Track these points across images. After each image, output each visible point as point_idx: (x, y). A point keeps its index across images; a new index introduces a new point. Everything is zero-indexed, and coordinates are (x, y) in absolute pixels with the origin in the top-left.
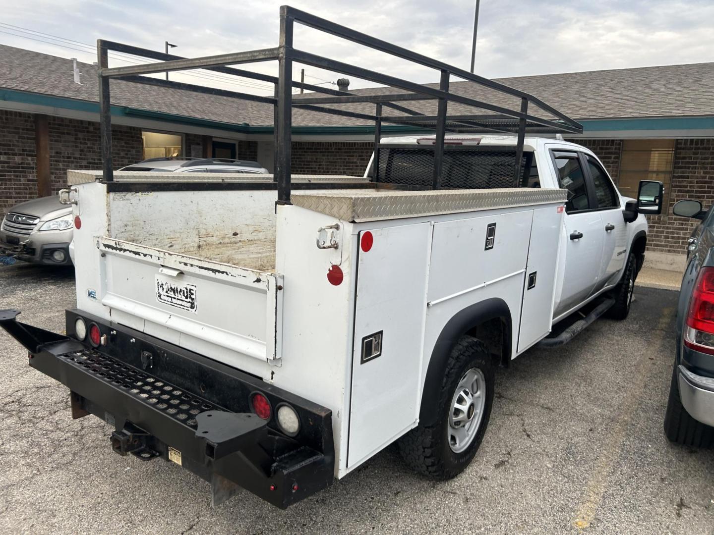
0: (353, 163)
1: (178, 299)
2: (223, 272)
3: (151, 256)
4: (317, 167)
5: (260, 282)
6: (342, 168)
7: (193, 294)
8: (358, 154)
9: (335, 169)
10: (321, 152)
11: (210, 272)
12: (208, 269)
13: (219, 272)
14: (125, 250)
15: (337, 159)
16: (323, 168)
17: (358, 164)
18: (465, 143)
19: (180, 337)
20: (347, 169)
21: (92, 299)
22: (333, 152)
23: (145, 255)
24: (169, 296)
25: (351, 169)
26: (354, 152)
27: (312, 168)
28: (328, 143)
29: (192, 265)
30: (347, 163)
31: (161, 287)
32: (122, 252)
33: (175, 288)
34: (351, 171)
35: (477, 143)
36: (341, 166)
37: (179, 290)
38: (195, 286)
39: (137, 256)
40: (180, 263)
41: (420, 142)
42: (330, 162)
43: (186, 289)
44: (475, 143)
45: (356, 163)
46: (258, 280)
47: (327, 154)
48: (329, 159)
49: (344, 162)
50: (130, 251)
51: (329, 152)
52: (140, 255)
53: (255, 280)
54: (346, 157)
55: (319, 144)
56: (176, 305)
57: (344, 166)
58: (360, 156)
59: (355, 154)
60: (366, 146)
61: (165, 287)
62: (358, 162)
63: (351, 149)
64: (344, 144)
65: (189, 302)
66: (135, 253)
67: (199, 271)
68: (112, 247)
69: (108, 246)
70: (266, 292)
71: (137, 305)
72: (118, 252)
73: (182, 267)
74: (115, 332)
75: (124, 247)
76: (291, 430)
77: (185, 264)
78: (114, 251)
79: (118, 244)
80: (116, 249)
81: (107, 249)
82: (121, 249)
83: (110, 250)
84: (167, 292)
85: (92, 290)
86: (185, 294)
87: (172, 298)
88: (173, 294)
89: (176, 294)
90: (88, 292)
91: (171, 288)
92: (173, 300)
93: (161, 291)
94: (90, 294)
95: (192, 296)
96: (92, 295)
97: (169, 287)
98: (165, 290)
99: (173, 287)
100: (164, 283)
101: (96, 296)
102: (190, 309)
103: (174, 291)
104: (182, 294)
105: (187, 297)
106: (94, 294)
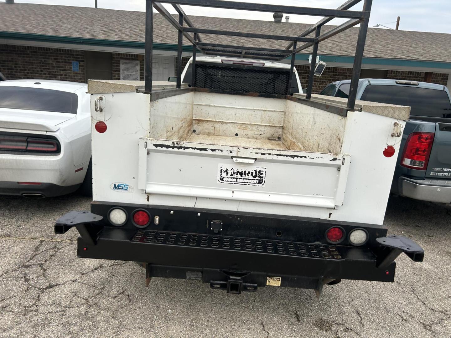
0: (49, 64)
1: (244, 179)
2: (301, 157)
3: (222, 151)
4: (13, 66)
5: (336, 160)
6: (39, 67)
8: (53, 58)
9: (33, 68)
10: (16, 54)
11: (289, 157)
12: (287, 156)
13: (298, 156)
14: (186, 148)
15: (34, 60)
16: (20, 67)
17: (54, 65)
18: (254, 65)
19: (239, 205)
20: (44, 69)
21: (123, 191)
22: (29, 54)
23: (213, 150)
24: (234, 178)
25: (49, 69)
26: (49, 56)
27: (8, 66)
28: (23, 46)
29: (270, 154)
30: (43, 63)
31: (224, 172)
32: (182, 150)
33: (242, 172)
34: (48, 70)
35: (262, 65)
36: (38, 66)
38: (266, 168)
39: (203, 152)
40: (257, 153)
41: (223, 62)
42: (26, 62)
43: (256, 171)
44: (261, 65)
45: (52, 64)
46: (335, 159)
47: (22, 55)
48: (24, 60)
49: (40, 63)
50: (193, 148)
51: (24, 54)
52: (207, 151)
53: (332, 159)
54: (42, 59)
55: (14, 47)
56: (240, 183)
57: (41, 66)
58: (55, 59)
59: (51, 57)
60: (60, 51)
61: (230, 172)
62: (54, 63)
63: (47, 53)
64: (40, 48)
65: (258, 180)
66: (201, 149)
67: (276, 158)
68: (168, 147)
69: (162, 146)
70: (340, 166)
71: (192, 188)
72: (176, 150)
73: (259, 156)
74: (172, 212)
75: (184, 145)
76: (360, 242)
77: (263, 154)
78: (170, 149)
79: (177, 144)
80: (173, 147)
81: (159, 148)
82: (181, 147)
83: (164, 149)
84: (232, 175)
85: (120, 184)
86: (254, 175)
87: (237, 179)
88: (239, 176)
89: (243, 176)
90: (113, 185)
91: (238, 172)
92: (239, 180)
93: (224, 175)
94: (116, 187)
95: (261, 175)
96: (119, 188)
97: (236, 171)
98: (229, 174)
99: (240, 171)
100: (229, 169)
101: (127, 187)
102: (257, 184)
103: (241, 174)
104: (250, 175)
105: (255, 177)
106: (123, 186)
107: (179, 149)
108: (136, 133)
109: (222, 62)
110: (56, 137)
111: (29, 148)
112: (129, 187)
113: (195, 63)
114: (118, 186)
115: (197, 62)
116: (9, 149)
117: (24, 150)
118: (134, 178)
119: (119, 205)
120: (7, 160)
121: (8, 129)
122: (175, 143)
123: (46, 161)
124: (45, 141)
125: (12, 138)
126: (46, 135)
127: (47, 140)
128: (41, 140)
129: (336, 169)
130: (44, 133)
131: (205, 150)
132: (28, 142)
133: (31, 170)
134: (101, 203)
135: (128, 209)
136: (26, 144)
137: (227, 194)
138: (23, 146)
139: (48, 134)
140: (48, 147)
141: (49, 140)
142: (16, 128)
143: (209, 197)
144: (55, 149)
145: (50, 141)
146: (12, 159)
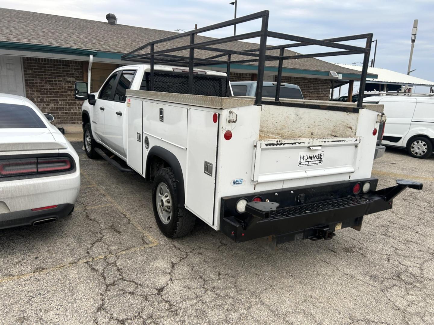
1: (313, 161)
2: (342, 141)
3: (304, 143)
7: (322, 156)
11: (337, 142)
12: (336, 141)
14: (284, 144)
18: (199, 73)
21: (239, 185)
23: (299, 143)
24: (307, 162)
29: (328, 142)
31: (302, 158)
32: (282, 146)
37: (314, 156)
38: (324, 152)
39: (294, 145)
40: (322, 142)
43: (319, 154)
44: (204, 73)
46: (356, 140)
50: (288, 144)
56: (310, 165)
61: (305, 158)
66: (292, 144)
67: (331, 143)
68: (273, 145)
69: (270, 145)
70: (358, 144)
71: (283, 174)
72: (278, 146)
73: (323, 144)
74: (276, 194)
75: (283, 142)
76: (367, 191)
77: (325, 142)
78: (275, 146)
79: (280, 142)
80: (277, 145)
81: (269, 146)
82: (281, 144)
83: (272, 146)
84: (306, 160)
85: (237, 179)
86: (318, 157)
87: (309, 162)
88: (310, 160)
89: (312, 159)
90: (233, 182)
91: (310, 157)
92: (310, 163)
93: (302, 160)
94: (235, 183)
95: (321, 157)
96: (237, 183)
97: (308, 157)
98: (305, 159)
99: (311, 156)
100: (305, 156)
101: (242, 182)
102: (318, 164)
103: (311, 158)
104: (316, 158)
105: (318, 159)
106: (239, 181)
107: (280, 145)
108: (251, 137)
109: (173, 71)
110: (69, 153)
111: (40, 170)
112: (243, 181)
113: (154, 72)
114: (237, 181)
115: (156, 70)
116: (16, 174)
117: (35, 172)
118: (247, 173)
119: (243, 196)
120: (23, 186)
121: (15, 152)
122: (278, 141)
123: (65, 180)
124: (57, 160)
125: (18, 161)
126: (59, 153)
127: (58, 159)
128: (52, 159)
129: (354, 146)
130: (57, 151)
131: (295, 143)
132: (37, 163)
133: (51, 192)
134: (228, 198)
135: (249, 198)
136: (34, 166)
137: (302, 174)
138: (32, 168)
139: (61, 151)
140: (60, 166)
141: (60, 159)
142: (26, 149)
143: (290, 178)
144: (68, 167)
145: (62, 159)
146: (29, 185)
